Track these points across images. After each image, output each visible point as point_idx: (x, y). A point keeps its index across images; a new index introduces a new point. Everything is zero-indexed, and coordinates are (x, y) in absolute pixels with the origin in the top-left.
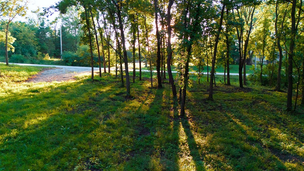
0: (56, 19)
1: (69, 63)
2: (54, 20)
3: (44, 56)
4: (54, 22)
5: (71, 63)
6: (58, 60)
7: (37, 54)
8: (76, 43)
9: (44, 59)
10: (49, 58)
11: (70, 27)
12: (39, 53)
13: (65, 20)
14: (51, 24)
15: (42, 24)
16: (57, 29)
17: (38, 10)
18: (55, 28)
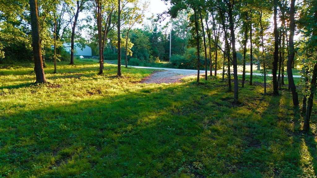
0: (167, 24)
1: (176, 66)
2: (165, 25)
3: (155, 59)
4: (165, 27)
5: (178, 66)
6: (166, 63)
7: (150, 57)
8: (184, 46)
9: (155, 62)
10: (159, 61)
11: (179, 31)
12: (152, 56)
13: (175, 24)
14: (163, 29)
15: (155, 30)
16: (167, 34)
17: (153, 17)
18: (166, 33)
